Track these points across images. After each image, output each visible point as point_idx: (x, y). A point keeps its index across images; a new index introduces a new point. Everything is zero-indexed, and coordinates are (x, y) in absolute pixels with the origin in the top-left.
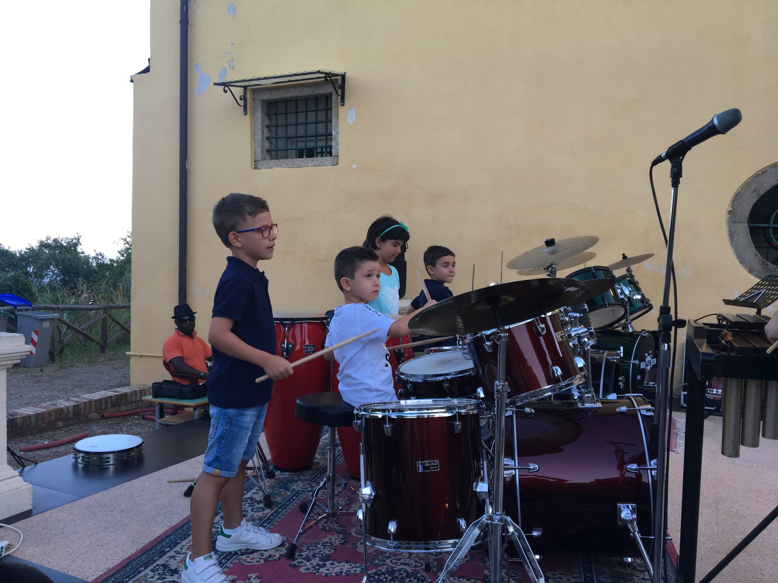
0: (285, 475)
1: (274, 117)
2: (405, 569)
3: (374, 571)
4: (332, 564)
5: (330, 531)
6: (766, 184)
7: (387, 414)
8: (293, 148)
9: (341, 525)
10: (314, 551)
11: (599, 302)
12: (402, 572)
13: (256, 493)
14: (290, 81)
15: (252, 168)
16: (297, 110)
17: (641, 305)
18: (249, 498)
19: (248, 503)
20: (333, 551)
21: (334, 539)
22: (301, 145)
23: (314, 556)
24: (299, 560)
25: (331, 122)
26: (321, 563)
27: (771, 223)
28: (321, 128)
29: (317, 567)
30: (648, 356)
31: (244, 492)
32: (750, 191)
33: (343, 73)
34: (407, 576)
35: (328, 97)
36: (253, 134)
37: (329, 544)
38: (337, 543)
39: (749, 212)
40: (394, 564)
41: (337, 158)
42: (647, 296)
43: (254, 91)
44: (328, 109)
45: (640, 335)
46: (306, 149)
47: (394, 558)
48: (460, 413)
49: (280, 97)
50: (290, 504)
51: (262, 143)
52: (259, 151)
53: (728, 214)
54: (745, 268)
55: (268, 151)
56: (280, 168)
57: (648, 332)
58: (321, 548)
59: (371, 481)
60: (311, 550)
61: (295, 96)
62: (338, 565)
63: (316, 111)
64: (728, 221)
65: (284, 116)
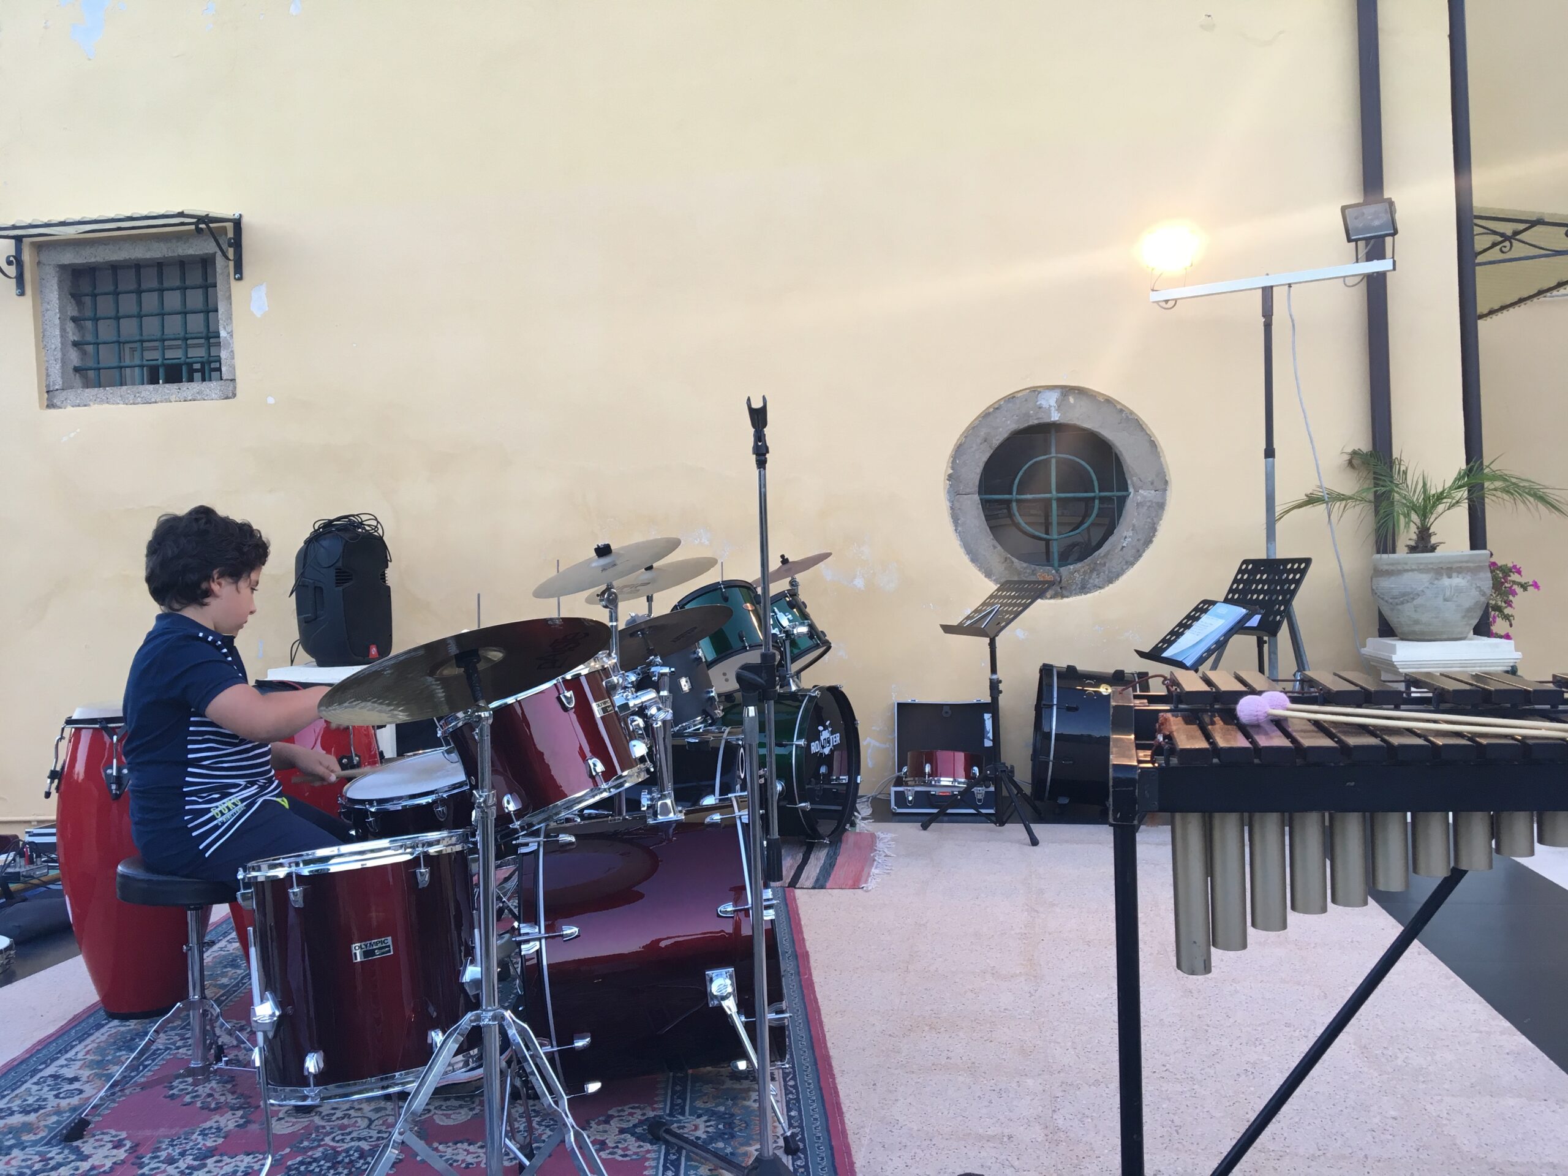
0: (129, 1026)
1: (88, 300)
2: (359, 1146)
3: (299, 1159)
4: (217, 1162)
5: (215, 1109)
6: (1001, 429)
7: (293, 869)
8: (133, 364)
9: (242, 1095)
10: (184, 1145)
11: (735, 643)
12: (351, 1152)
13: (66, 1065)
14: (119, 229)
15: (41, 407)
16: (140, 286)
17: (810, 643)
18: (51, 1076)
19: (49, 1085)
20: (220, 1141)
21: (225, 1121)
22: (153, 356)
23: (183, 1154)
24: (152, 1166)
25: (217, 311)
26: (196, 1163)
27: (1014, 493)
28: (196, 323)
29: (187, 1171)
30: (824, 730)
31: (40, 1067)
32: (979, 441)
33: (236, 216)
34: (360, 1158)
35: (206, 263)
36: (41, 337)
37: (214, 1131)
38: (231, 1125)
39: (979, 477)
40: (338, 1142)
41: (231, 383)
42: (820, 627)
43: (40, 247)
44: (208, 286)
45: (806, 695)
46: (163, 365)
47: (339, 1132)
48: (426, 855)
49: (99, 259)
50: (137, 1075)
51: (64, 355)
52: (56, 369)
53: (948, 480)
54: (979, 570)
55: (76, 370)
56: (106, 406)
57: (821, 689)
58: (197, 1139)
59: (274, 992)
60: (176, 1145)
61: (133, 257)
62: (229, 1160)
63: (184, 289)
64: (949, 492)
65: (110, 297)
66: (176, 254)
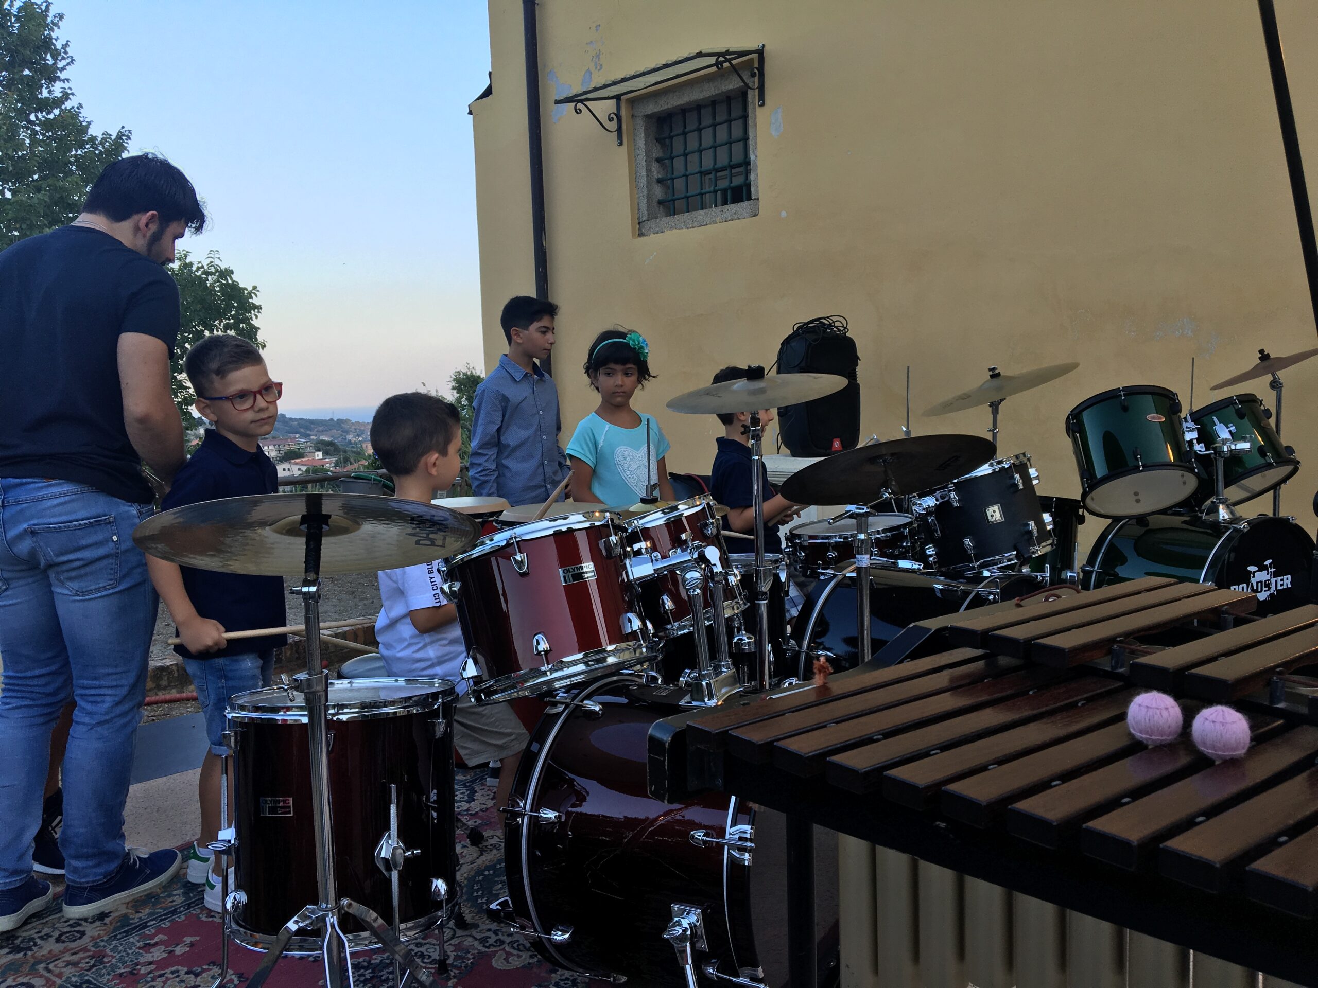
1: (667, 141)
8: (695, 193)
15: (633, 236)
16: (700, 123)
25: (749, 138)
28: (737, 152)
33: (758, 47)
35: (742, 95)
36: (633, 178)
41: (758, 202)
43: (633, 102)
44: (745, 117)
45: (1232, 527)
51: (649, 191)
52: (644, 204)
56: (675, 231)
57: (1251, 521)
61: (693, 100)
63: (729, 122)
65: (681, 138)
66: (720, 91)
